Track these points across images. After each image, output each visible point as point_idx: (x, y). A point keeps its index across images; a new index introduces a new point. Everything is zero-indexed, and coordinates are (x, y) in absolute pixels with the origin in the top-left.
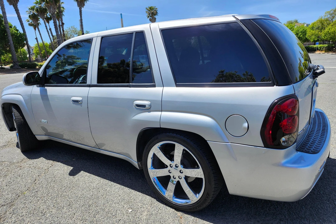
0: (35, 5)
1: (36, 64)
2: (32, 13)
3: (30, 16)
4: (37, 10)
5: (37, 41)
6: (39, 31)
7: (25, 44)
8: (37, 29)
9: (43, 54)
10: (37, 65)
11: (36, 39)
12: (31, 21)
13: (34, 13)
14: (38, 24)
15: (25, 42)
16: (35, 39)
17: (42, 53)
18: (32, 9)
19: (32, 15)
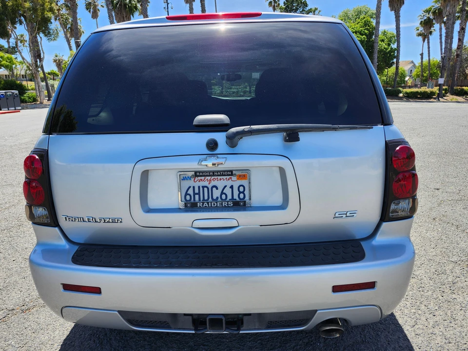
0: (433, 4)
1: (400, 90)
2: (425, 18)
3: (421, 23)
4: (434, 13)
5: (422, 58)
6: (428, 43)
7: (393, 62)
8: (426, 39)
9: (426, 77)
10: (401, 92)
11: (422, 55)
12: (421, 30)
13: (429, 18)
14: (431, 33)
15: (395, 60)
16: (420, 54)
17: (425, 75)
18: (428, 11)
19: (425, 20)
